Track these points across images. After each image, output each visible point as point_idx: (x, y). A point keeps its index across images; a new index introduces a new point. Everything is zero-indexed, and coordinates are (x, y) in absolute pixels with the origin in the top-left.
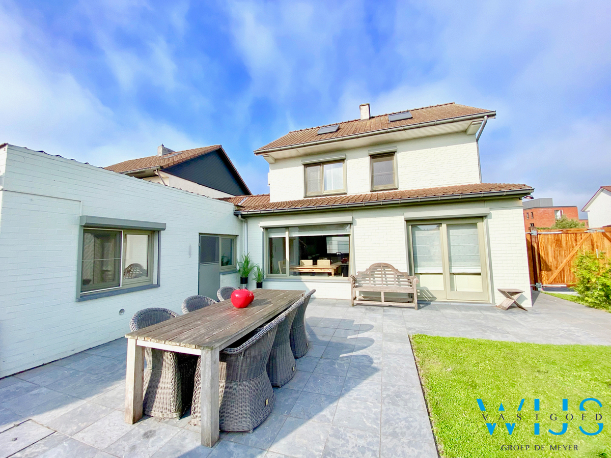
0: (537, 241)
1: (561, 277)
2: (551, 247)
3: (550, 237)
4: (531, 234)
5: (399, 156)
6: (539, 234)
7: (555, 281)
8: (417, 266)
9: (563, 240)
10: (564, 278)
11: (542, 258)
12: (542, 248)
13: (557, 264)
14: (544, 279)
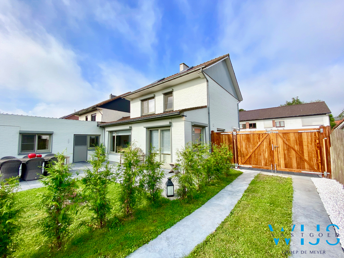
0: (236, 138)
1: (249, 161)
2: (244, 142)
3: (244, 136)
4: (233, 134)
5: (174, 93)
6: (237, 134)
7: (245, 163)
8: (152, 150)
9: (251, 138)
10: (251, 162)
11: (239, 149)
12: (239, 143)
13: (247, 153)
14: (239, 161)
